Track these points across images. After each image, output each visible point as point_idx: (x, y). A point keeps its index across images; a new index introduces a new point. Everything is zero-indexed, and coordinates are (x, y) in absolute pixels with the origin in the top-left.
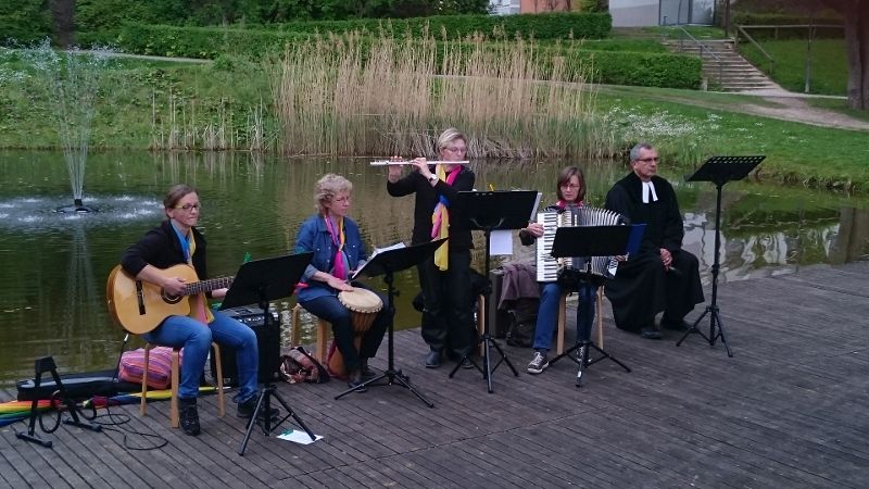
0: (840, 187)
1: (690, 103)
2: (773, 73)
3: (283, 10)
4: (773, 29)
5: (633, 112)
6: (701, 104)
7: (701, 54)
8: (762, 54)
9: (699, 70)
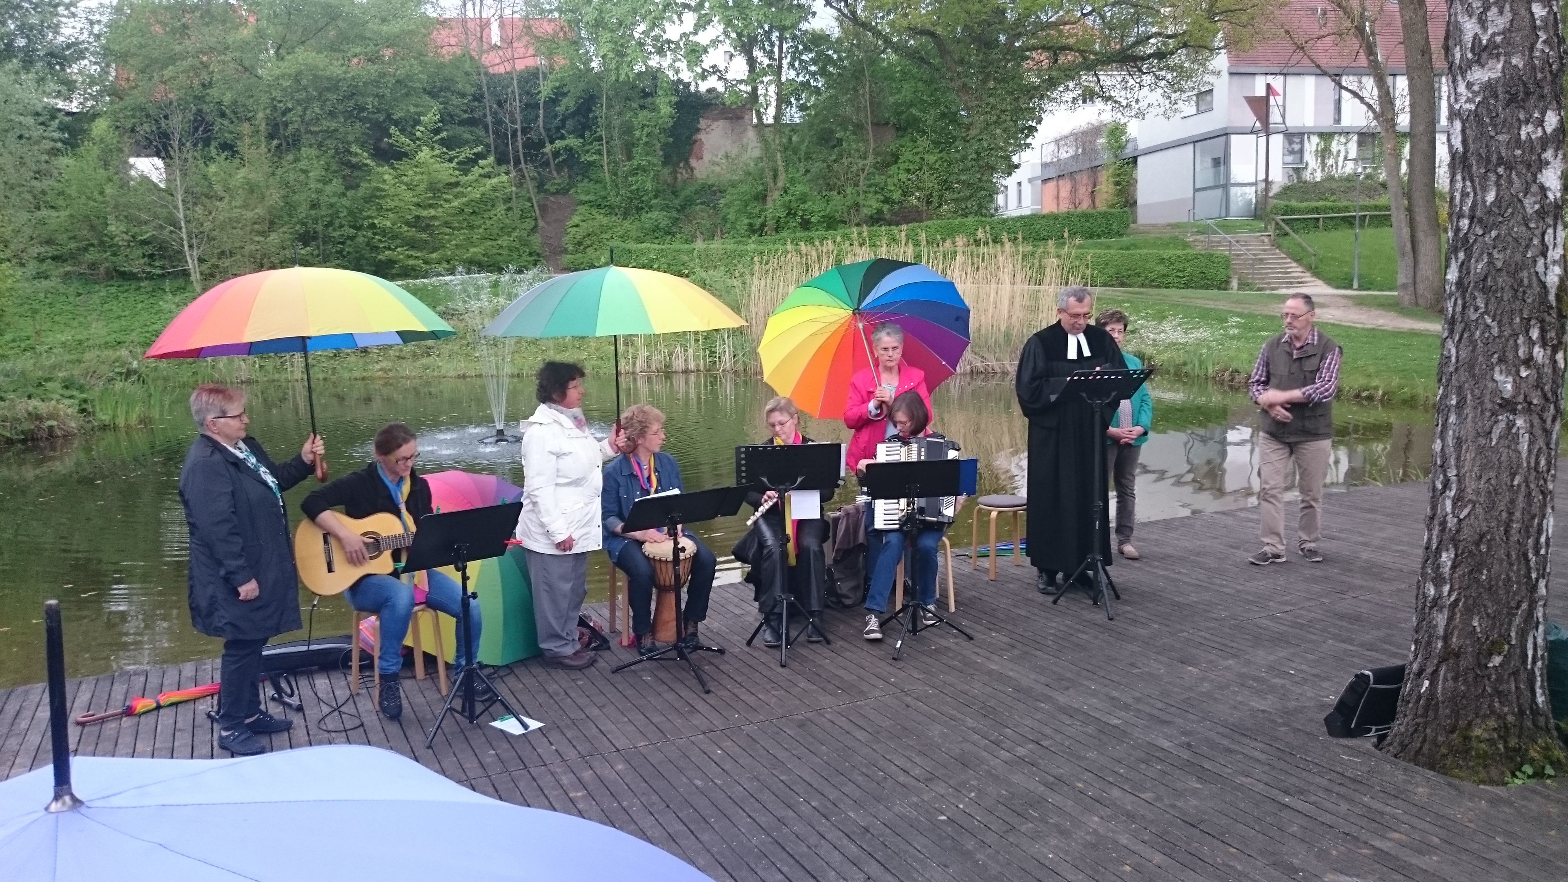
0: (1370, 398)
1: (1211, 305)
2: (1316, 268)
3: (771, 223)
4: (1318, 219)
5: (1143, 318)
6: (1223, 306)
7: (1230, 250)
8: (1303, 249)
9: (1227, 268)
